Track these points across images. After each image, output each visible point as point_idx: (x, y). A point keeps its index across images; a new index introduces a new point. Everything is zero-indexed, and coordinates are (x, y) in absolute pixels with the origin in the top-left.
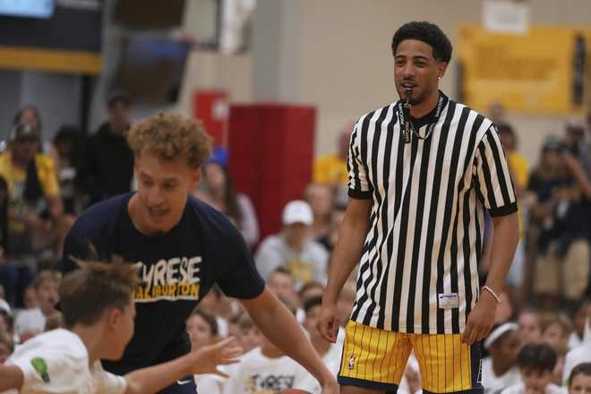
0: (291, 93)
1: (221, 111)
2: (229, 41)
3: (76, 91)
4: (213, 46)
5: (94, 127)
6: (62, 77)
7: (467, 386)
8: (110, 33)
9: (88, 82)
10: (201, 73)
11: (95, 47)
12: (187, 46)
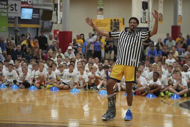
0: (68, 29)
1: (58, 33)
2: (59, 22)
3: (36, 30)
4: (57, 23)
5: (39, 36)
6: (34, 28)
7: (134, 80)
8: (41, 21)
9: (37, 29)
10: (55, 27)
11: (39, 24)
12: (52, 23)
